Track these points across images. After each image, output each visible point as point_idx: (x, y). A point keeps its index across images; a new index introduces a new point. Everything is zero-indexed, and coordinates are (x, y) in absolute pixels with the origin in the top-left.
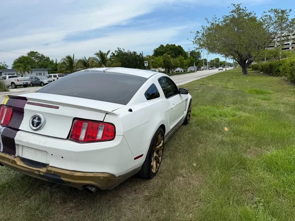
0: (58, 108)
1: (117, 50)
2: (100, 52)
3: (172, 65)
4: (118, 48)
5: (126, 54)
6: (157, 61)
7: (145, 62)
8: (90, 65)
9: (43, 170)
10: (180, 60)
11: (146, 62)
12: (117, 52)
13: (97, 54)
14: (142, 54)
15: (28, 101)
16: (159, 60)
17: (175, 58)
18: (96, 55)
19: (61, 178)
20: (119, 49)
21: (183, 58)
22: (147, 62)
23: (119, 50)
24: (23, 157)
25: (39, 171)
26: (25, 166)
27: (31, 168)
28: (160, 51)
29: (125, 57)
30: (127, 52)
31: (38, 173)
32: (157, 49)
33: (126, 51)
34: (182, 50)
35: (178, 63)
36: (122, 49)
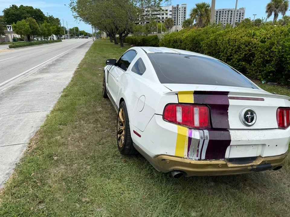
0: (263, 100)
6: (21, 26)
7: (7, 26)
10: (46, 27)
11: (9, 26)
15: (229, 96)
17: (40, 24)
19: (271, 165)
22: (10, 27)
24: (229, 157)
25: (252, 166)
26: (236, 165)
27: (244, 165)
31: (252, 168)
34: (42, 14)
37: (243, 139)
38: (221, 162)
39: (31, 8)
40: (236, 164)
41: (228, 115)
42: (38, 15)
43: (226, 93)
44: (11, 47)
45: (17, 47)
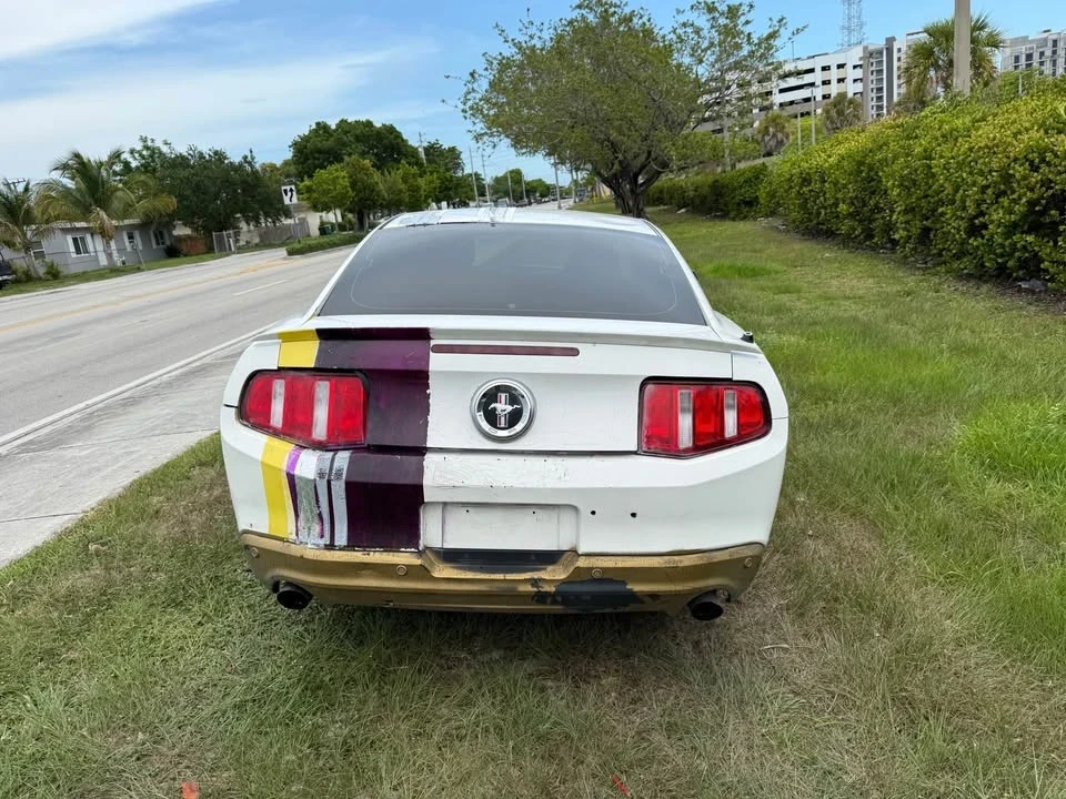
0: (574, 352)
1: (139, 146)
2: (77, 156)
3: (384, 199)
4: (144, 140)
5: (180, 162)
6: (325, 186)
7: (283, 188)
8: (37, 212)
9: (554, 574)
10: (405, 179)
11: (288, 188)
12: (141, 155)
13: (64, 167)
14: (249, 159)
15: (433, 343)
17: (386, 173)
18: (60, 172)
19: (629, 587)
20: (149, 144)
21: (412, 170)
22: (291, 190)
23: (147, 148)
24: (446, 546)
25: (535, 582)
26: (470, 575)
27: (498, 576)
28: (319, 145)
29: (183, 173)
30: (186, 154)
31: (535, 589)
32: (305, 139)
33: (182, 149)
34: (400, 140)
35: (401, 191)
36: (159, 144)
37: (467, 483)
38: (404, 558)
39: (369, 124)
40: (470, 570)
41: (428, 405)
42: (385, 145)
43: (422, 334)
44: (291, 253)
45: (312, 251)
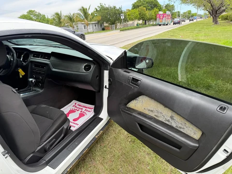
1: (99, 6)
2: (83, 7)
3: (148, 17)
4: (100, 4)
5: (107, 9)
7: (121, 14)
10: (155, 13)
12: (100, 8)
13: (80, 10)
14: (121, 8)
16: (135, 13)
17: (150, 11)
20: (101, 5)
21: (157, 10)
22: (123, 15)
23: (101, 6)
28: (138, 4)
29: (106, 11)
30: (108, 7)
32: (135, 3)
35: (153, 15)
36: (103, 5)
42: (153, 4)
